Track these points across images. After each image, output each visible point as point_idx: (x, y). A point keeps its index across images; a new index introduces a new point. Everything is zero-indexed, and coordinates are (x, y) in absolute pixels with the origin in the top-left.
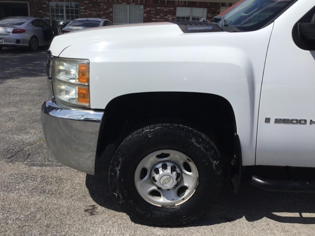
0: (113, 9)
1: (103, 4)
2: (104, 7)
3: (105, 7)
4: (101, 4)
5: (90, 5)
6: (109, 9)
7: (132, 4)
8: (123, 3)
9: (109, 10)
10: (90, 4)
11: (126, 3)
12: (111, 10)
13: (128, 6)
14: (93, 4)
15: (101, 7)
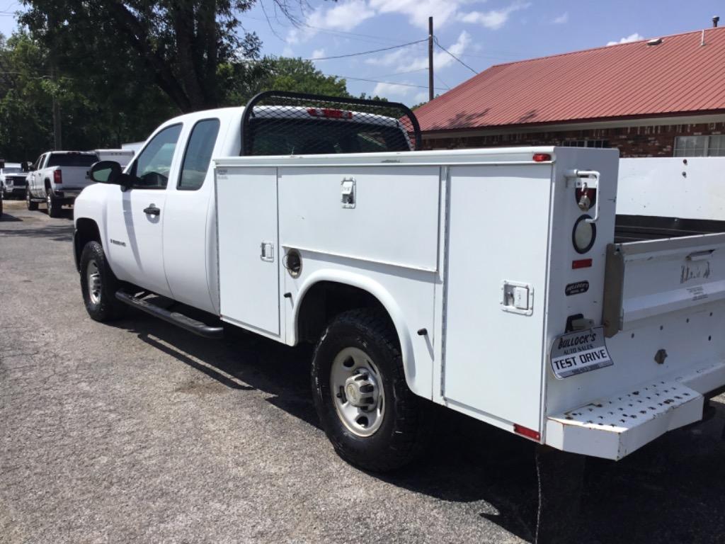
0: (673, 147)
1: (653, 138)
2: (654, 144)
3: (657, 144)
4: (650, 139)
5: (630, 142)
6: (665, 147)
7: (713, 133)
8: (695, 134)
9: (665, 150)
10: (629, 139)
11: (700, 133)
12: (669, 150)
13: (707, 138)
14: (634, 139)
15: (649, 144)
